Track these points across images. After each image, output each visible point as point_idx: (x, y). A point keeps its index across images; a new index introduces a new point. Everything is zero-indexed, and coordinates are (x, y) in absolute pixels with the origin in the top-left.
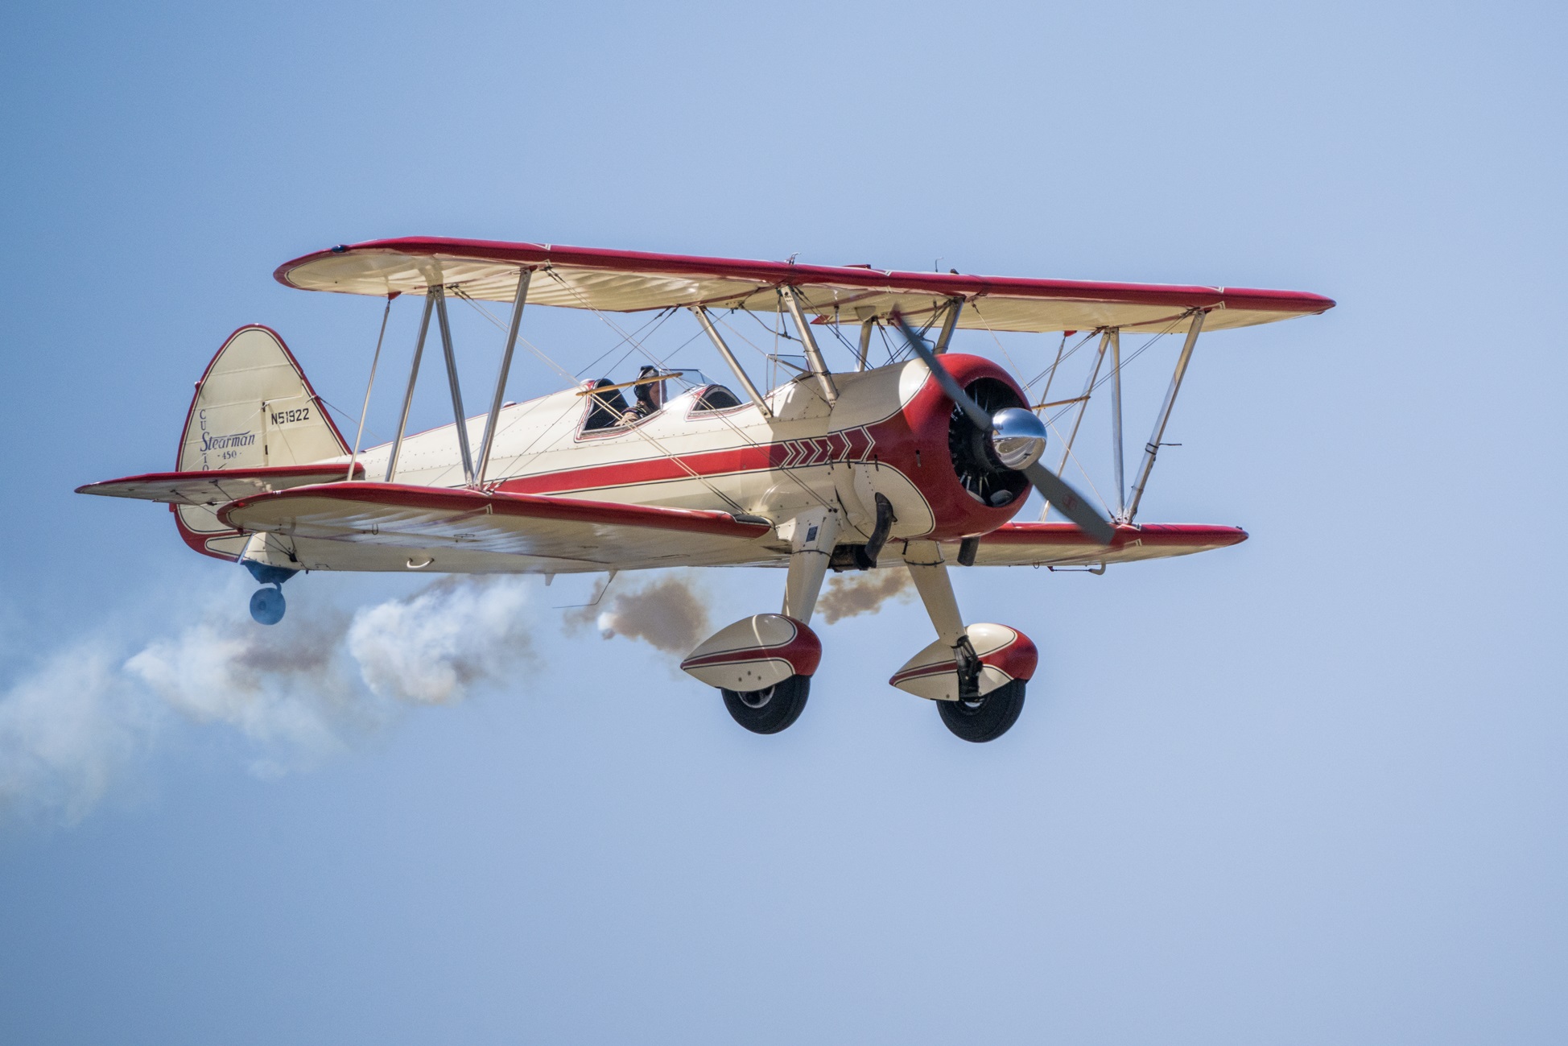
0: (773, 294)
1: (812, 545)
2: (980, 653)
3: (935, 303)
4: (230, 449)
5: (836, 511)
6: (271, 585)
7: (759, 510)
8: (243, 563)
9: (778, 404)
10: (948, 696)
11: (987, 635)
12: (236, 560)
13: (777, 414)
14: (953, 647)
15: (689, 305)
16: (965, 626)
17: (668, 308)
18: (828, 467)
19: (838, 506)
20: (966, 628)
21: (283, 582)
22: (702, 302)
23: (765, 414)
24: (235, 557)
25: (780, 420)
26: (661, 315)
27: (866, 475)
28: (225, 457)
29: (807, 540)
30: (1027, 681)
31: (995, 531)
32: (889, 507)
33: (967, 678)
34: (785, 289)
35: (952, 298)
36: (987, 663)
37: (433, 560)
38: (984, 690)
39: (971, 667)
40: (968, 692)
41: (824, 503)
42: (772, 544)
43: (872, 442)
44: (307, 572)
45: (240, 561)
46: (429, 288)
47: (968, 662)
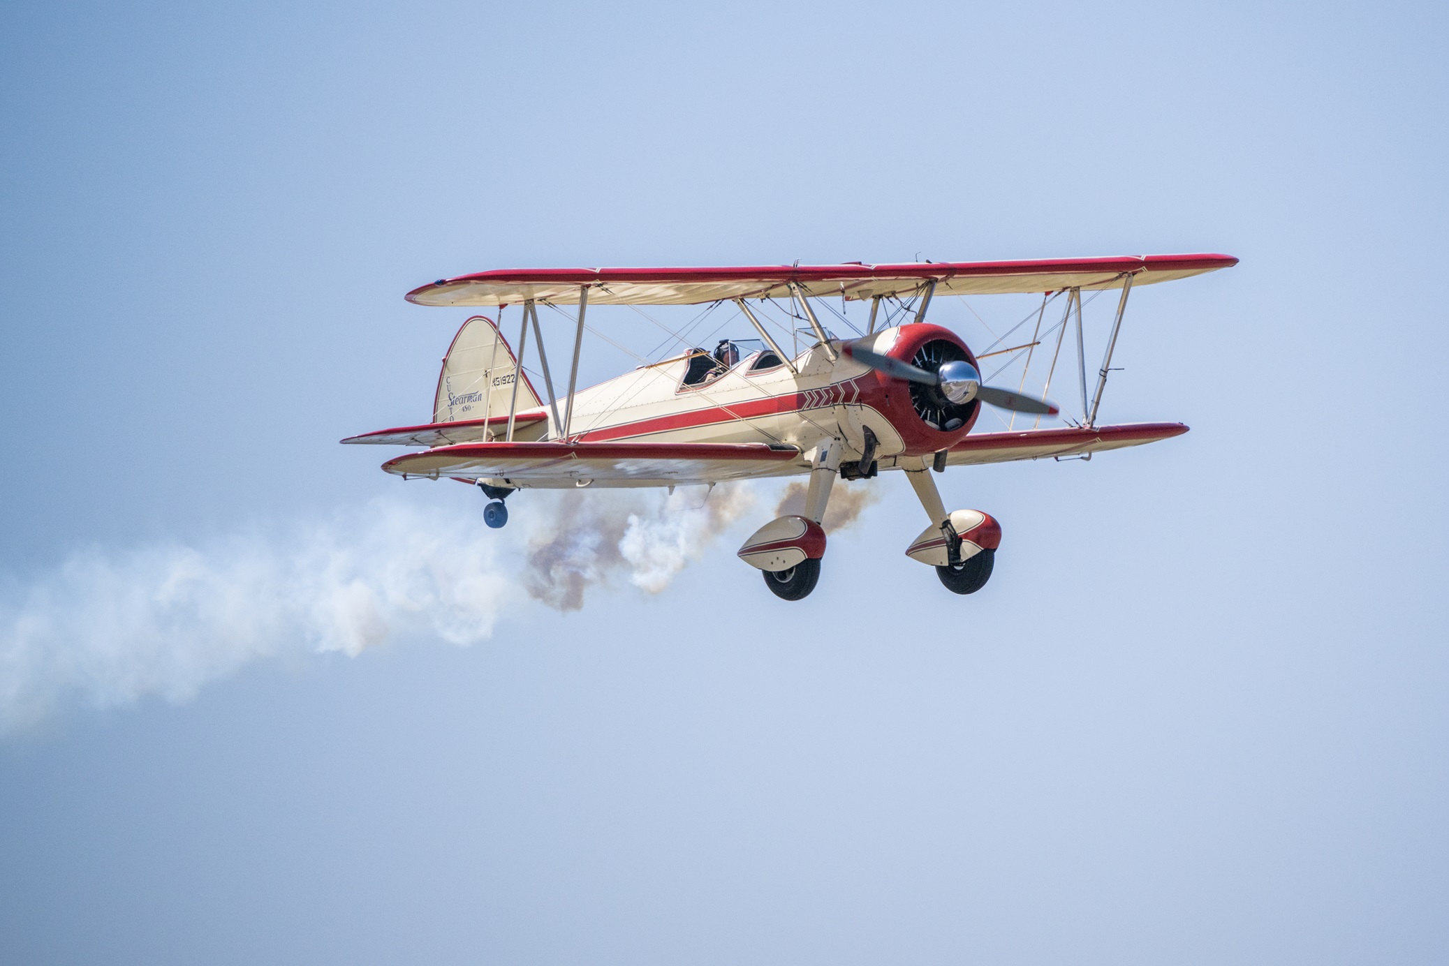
0: (784, 288)
1: (823, 464)
2: (960, 532)
3: (917, 284)
4: (467, 404)
5: (839, 439)
6: (497, 500)
7: (791, 440)
8: (479, 485)
9: (801, 365)
10: (941, 563)
11: (965, 518)
12: (474, 483)
13: (800, 371)
14: (941, 528)
15: (733, 298)
16: (947, 513)
17: (717, 301)
18: (832, 408)
19: (840, 435)
20: (949, 515)
21: (505, 497)
22: (742, 295)
23: (793, 372)
24: (473, 481)
25: (802, 375)
26: (711, 306)
27: (855, 413)
28: (463, 410)
29: (821, 461)
30: (995, 550)
31: (961, 442)
32: (873, 435)
33: (952, 550)
34: (793, 285)
35: (928, 280)
36: (965, 538)
37: (593, 480)
38: (963, 558)
39: (955, 542)
40: (953, 559)
41: (830, 434)
42: (801, 463)
43: (857, 390)
44: (519, 490)
45: (476, 484)
46: (525, 301)
47: (952, 539)
